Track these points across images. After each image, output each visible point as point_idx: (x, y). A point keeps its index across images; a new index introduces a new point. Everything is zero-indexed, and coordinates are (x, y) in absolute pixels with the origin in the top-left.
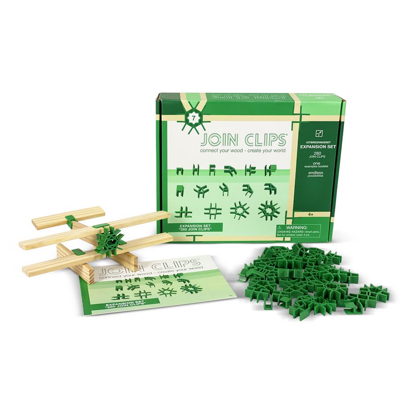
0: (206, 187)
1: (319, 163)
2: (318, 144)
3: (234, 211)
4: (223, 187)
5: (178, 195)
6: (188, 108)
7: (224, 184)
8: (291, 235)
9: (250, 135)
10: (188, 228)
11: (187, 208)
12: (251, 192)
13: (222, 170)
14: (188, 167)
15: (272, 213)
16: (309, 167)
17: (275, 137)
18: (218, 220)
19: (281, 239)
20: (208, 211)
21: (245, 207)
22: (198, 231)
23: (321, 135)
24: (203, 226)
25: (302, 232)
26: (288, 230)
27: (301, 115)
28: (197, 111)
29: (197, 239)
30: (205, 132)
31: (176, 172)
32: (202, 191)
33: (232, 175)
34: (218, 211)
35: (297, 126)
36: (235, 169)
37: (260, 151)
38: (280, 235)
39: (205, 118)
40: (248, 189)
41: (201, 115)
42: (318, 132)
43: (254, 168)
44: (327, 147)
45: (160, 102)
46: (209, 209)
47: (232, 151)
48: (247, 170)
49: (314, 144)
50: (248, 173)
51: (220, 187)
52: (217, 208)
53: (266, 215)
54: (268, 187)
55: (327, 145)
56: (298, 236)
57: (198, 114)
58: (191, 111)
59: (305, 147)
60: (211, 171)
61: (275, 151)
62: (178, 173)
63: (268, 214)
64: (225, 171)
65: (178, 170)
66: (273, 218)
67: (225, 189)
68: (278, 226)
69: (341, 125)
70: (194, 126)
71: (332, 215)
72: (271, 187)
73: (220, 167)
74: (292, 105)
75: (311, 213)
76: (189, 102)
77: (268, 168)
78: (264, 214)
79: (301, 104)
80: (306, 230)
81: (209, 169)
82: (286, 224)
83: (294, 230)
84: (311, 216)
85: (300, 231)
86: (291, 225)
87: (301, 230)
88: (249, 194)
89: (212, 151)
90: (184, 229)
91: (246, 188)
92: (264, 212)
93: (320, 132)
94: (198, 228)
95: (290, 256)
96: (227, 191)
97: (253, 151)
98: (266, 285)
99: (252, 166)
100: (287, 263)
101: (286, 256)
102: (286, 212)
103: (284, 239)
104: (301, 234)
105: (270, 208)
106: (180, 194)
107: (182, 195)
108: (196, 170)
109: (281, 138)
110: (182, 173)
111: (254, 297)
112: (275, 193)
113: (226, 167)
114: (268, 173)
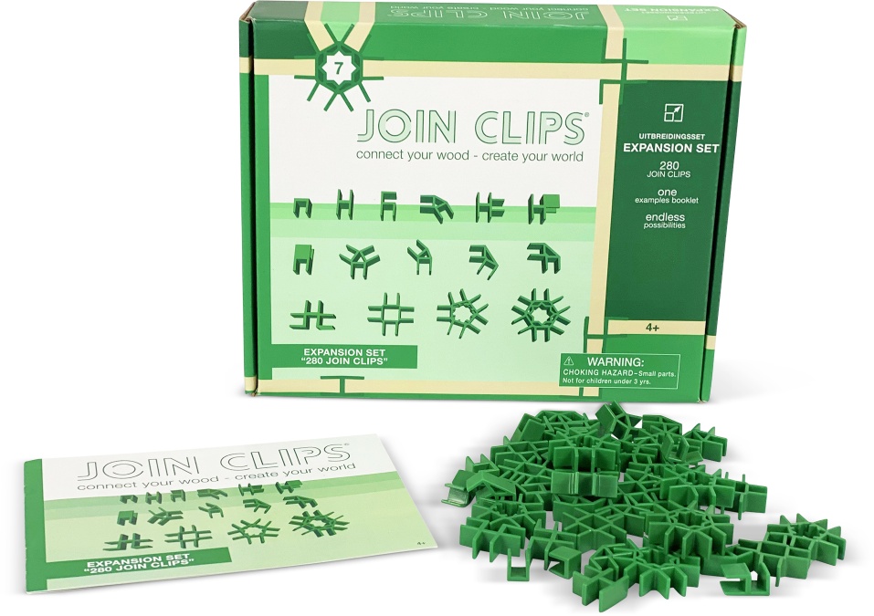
0: (371, 250)
1: (674, 192)
2: (670, 142)
3: (446, 314)
4: (418, 251)
5: (297, 271)
6: (322, 41)
7: (419, 244)
8: (601, 381)
9: (490, 115)
10: (326, 358)
11: (321, 305)
12: (493, 266)
13: (414, 207)
14: (324, 197)
15: (549, 322)
16: (646, 201)
17: (558, 120)
18: (406, 337)
19: (574, 391)
20: (377, 315)
21: (477, 305)
22: (352, 365)
23: (677, 116)
24: (364, 352)
25: (630, 373)
26: (593, 367)
27: (624, 62)
28: (347, 51)
29: (351, 387)
30: (369, 106)
31: (292, 209)
32: (361, 260)
33: (441, 220)
34: (405, 315)
35: (613, 93)
36: (451, 204)
37: (514, 157)
38: (570, 381)
39: (370, 67)
40: (485, 258)
41: (357, 61)
42: (671, 109)
43: (500, 203)
44: (694, 148)
45: (251, 26)
46: (383, 309)
47: (441, 156)
48: (480, 208)
49: (659, 141)
50: (483, 215)
51: (410, 252)
52: (401, 305)
53: (533, 327)
54: (537, 252)
55: (695, 143)
56: (618, 385)
57: (349, 58)
58: (332, 50)
59: (635, 147)
60: (386, 207)
61: (555, 157)
62: (297, 213)
63: (537, 324)
64: (423, 210)
65: (299, 204)
66: (552, 334)
67: (424, 257)
68: (564, 356)
69: (734, 90)
70: (339, 89)
71: (710, 329)
72: (545, 254)
73: (408, 198)
74: (601, 37)
75: (654, 323)
76: (326, 26)
77: (536, 202)
78: (528, 324)
79: (625, 32)
80: (640, 368)
81: (378, 201)
82: (585, 350)
83: (609, 367)
84: (653, 332)
85: (625, 372)
86: (599, 356)
87: (628, 367)
88: (487, 270)
89: (388, 155)
90: (315, 361)
91: (479, 254)
92: (528, 319)
93: (677, 110)
94: (352, 358)
95: (587, 436)
96: (428, 261)
97: (497, 156)
98: (516, 516)
99: (493, 197)
100: (577, 455)
101: (576, 437)
102: (587, 319)
103: (581, 390)
104: (628, 378)
105: (542, 308)
106: (303, 267)
107: (309, 271)
108: (345, 206)
109: (572, 124)
110: (309, 213)
111: (483, 546)
112: (557, 269)
113: (424, 199)
114: (537, 217)
